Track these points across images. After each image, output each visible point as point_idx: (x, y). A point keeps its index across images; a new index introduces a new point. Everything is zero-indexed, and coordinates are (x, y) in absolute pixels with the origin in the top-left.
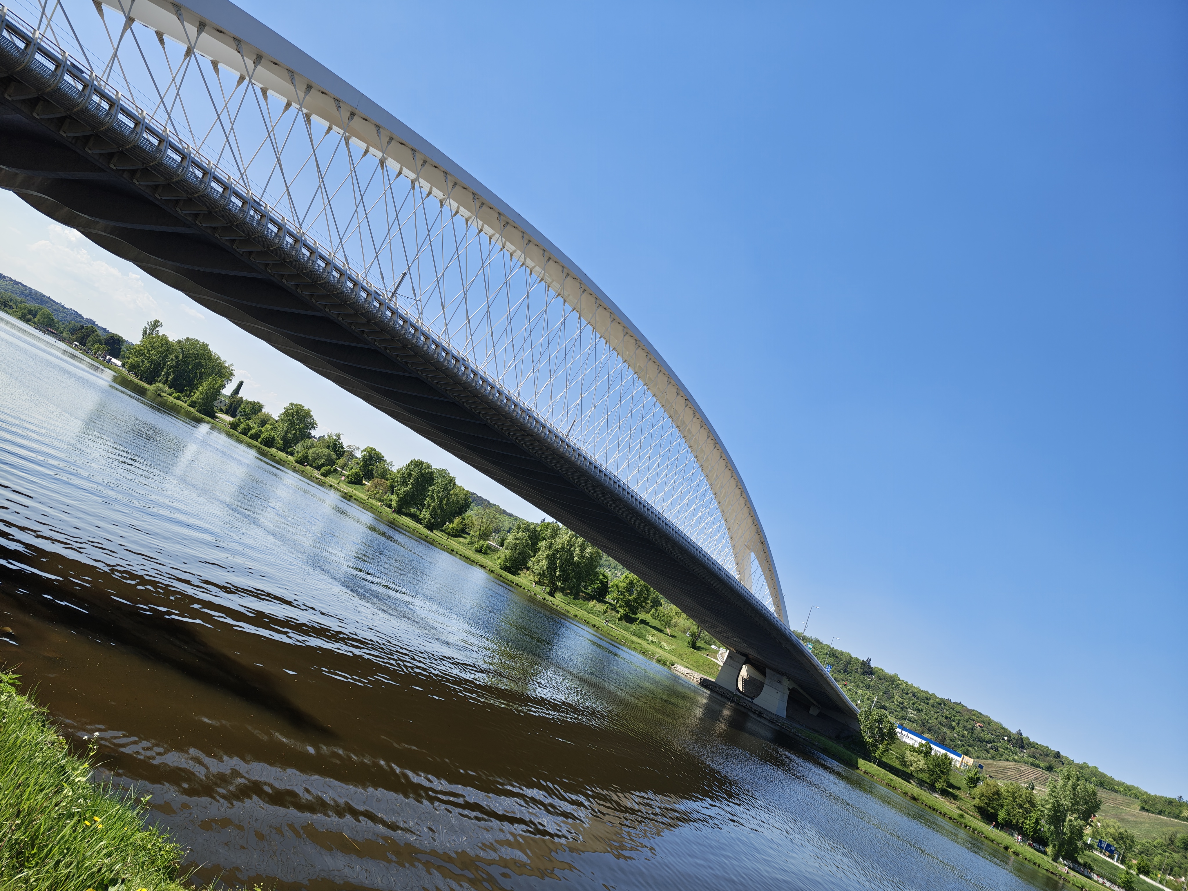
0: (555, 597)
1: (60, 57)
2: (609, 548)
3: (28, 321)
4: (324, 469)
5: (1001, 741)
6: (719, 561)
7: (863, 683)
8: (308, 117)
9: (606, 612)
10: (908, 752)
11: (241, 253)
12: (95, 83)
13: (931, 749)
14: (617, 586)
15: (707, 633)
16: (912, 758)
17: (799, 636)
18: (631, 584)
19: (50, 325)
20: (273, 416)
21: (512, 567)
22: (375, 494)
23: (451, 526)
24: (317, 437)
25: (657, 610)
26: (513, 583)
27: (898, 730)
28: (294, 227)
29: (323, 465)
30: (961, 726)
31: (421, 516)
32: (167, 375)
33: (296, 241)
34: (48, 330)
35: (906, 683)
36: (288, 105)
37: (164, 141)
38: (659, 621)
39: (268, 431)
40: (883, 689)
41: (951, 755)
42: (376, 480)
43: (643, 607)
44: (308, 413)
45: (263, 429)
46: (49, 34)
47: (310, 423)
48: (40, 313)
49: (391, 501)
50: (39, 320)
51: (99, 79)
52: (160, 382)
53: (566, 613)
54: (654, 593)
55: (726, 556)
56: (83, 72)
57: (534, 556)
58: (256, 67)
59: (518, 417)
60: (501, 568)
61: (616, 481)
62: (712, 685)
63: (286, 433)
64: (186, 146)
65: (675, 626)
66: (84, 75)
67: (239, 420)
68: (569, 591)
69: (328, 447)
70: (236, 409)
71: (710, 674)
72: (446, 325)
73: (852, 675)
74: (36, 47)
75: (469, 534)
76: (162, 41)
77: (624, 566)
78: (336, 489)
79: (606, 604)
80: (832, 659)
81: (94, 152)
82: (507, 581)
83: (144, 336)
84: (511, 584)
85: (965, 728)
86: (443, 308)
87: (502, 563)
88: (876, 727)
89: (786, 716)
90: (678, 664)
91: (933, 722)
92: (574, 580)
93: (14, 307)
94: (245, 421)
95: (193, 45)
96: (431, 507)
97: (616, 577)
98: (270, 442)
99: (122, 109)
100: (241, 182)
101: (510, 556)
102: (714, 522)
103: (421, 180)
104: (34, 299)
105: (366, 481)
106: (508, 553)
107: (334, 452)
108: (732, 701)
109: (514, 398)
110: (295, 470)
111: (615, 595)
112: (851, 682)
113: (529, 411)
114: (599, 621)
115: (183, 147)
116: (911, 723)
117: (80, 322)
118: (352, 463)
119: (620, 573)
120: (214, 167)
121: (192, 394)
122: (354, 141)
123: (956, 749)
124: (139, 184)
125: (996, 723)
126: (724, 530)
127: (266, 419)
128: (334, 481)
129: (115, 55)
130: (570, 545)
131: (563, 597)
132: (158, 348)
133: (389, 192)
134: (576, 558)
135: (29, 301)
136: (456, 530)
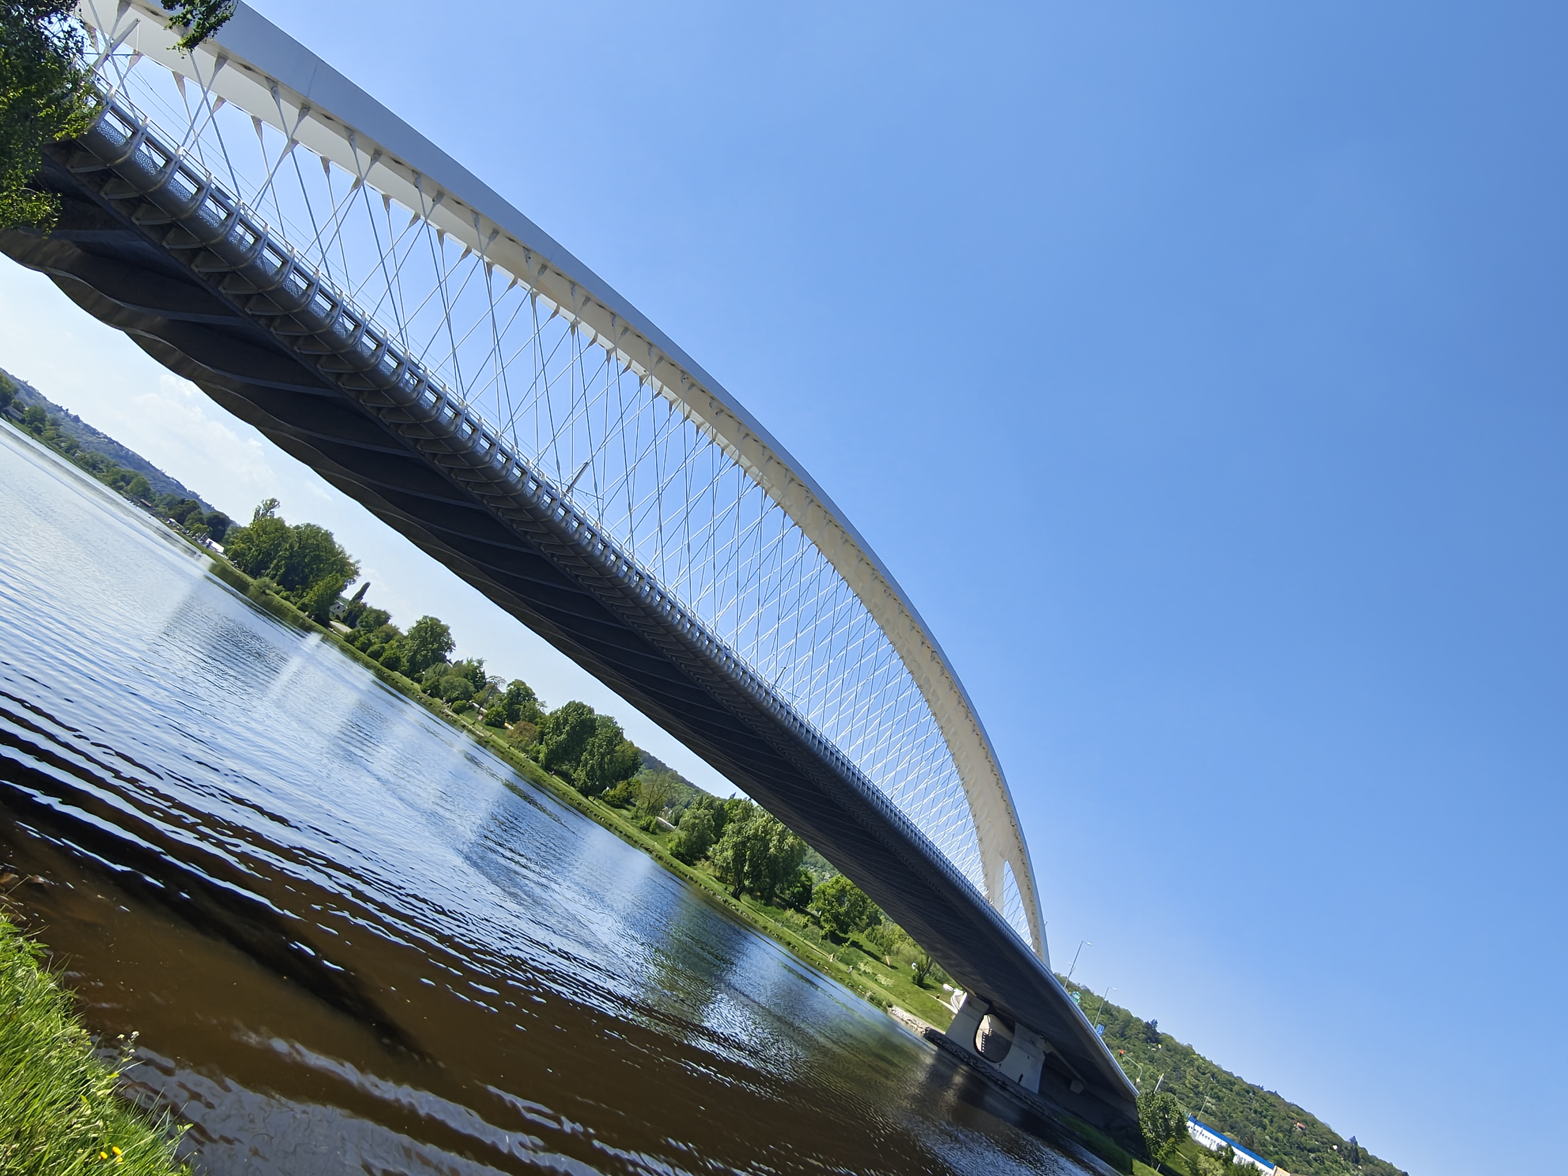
0: (740, 901)
1: (205, 179)
2: (817, 841)
3: (118, 489)
4: (458, 703)
5: (1329, 1151)
6: (963, 870)
7: (1144, 1053)
8: (489, 267)
9: (806, 926)
10: (1202, 1156)
11: (388, 424)
12: (242, 212)
13: (1233, 1154)
14: (824, 892)
15: (938, 966)
16: (1207, 1165)
17: (1062, 981)
18: (843, 891)
19: (144, 495)
20: (401, 630)
21: (687, 854)
22: (519, 742)
23: (612, 793)
24: (453, 662)
25: (873, 930)
26: (687, 876)
27: (1190, 1124)
28: (456, 398)
29: (457, 699)
30: (1275, 1125)
31: (575, 776)
32: (277, 568)
33: (457, 413)
34: (141, 502)
35: (1203, 1059)
36: (468, 252)
37: (313, 284)
38: (876, 944)
39: (393, 649)
40: (1173, 1064)
41: (1260, 1166)
42: (522, 723)
43: (856, 924)
44: (445, 630)
45: (386, 646)
46: (195, 152)
47: (447, 643)
48: (135, 480)
49: (538, 752)
50: (132, 489)
51: (246, 208)
52: (267, 576)
53: (753, 923)
54: (873, 906)
55: (971, 865)
56: (229, 198)
57: (716, 843)
58: (434, 205)
59: (712, 656)
60: (672, 854)
61: (834, 752)
62: (940, 1039)
63: (416, 653)
64: (339, 292)
65: (897, 953)
66: (230, 201)
67: (359, 631)
68: (759, 894)
69: (466, 677)
70: (356, 617)
71: (940, 1024)
72: (632, 531)
73: (1131, 1042)
74: (178, 165)
75: (634, 805)
76: (327, 169)
77: (835, 866)
78: (470, 731)
79: (806, 915)
80: (1106, 1016)
81: (229, 292)
82: (678, 873)
83: (255, 517)
84: (683, 876)
85: (1280, 1129)
86: (630, 510)
87: (674, 848)
88: (1160, 1118)
89: (1040, 1091)
90: (897, 1005)
91: (1237, 1116)
92: (768, 880)
93: (105, 470)
94: (365, 634)
95: (363, 176)
96: (589, 766)
97: (823, 879)
98: (393, 664)
99: (269, 245)
100: (399, 339)
101: (685, 840)
102: (959, 817)
103: (618, 350)
104: (129, 462)
105: (509, 724)
106: (683, 835)
107: (473, 683)
108: (967, 1064)
109: (708, 631)
110: (419, 701)
111: (820, 904)
112: (1129, 1051)
113: (727, 649)
114: (796, 938)
115: (335, 293)
116: (1207, 1116)
117: (181, 494)
118: (493, 699)
119: (829, 876)
120: (369, 319)
121: (305, 594)
122: (542, 299)
123: (1267, 1156)
124: (278, 334)
125: (1322, 1124)
126: (971, 828)
127: (392, 633)
128: (469, 720)
129: (270, 181)
130: (766, 832)
131: (751, 901)
132: (270, 534)
133: (577, 364)
134: (772, 850)
135: (124, 464)
136: (618, 799)
